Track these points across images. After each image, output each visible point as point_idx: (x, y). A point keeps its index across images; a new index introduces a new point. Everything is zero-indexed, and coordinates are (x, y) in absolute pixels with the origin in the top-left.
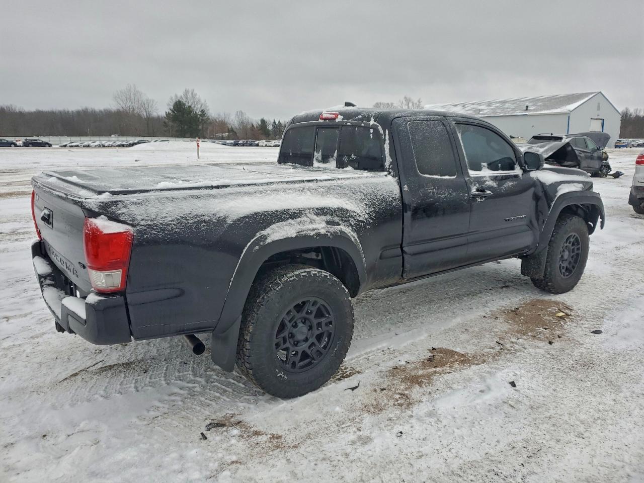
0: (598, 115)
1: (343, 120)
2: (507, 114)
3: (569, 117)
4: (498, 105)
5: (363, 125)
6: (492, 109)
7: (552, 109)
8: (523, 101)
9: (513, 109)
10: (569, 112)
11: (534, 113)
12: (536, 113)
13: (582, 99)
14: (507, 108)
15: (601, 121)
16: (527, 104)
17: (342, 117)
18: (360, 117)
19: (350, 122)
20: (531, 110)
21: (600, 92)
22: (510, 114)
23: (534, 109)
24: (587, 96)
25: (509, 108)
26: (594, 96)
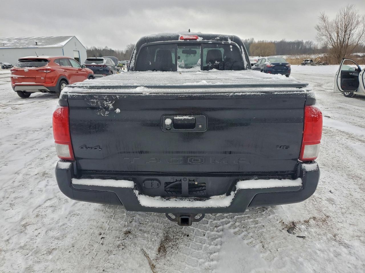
0: (76, 49)
1: (203, 40)
2: (25, 47)
3: (63, 49)
4: (16, 41)
5: (223, 43)
6: (13, 43)
7: (52, 44)
8: (32, 39)
9: (27, 44)
10: (62, 47)
11: (42, 47)
12: (43, 46)
13: (67, 39)
14: (23, 43)
15: (78, 52)
16: (36, 41)
17: (202, 38)
18: (218, 38)
19: (211, 41)
20: (39, 45)
21: (75, 36)
22: (26, 47)
23: (41, 44)
24: (69, 38)
25: (25, 43)
26: (72, 38)
